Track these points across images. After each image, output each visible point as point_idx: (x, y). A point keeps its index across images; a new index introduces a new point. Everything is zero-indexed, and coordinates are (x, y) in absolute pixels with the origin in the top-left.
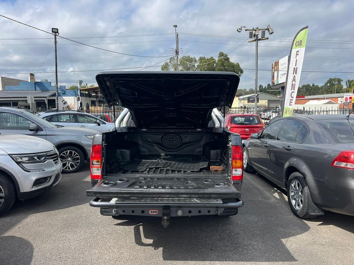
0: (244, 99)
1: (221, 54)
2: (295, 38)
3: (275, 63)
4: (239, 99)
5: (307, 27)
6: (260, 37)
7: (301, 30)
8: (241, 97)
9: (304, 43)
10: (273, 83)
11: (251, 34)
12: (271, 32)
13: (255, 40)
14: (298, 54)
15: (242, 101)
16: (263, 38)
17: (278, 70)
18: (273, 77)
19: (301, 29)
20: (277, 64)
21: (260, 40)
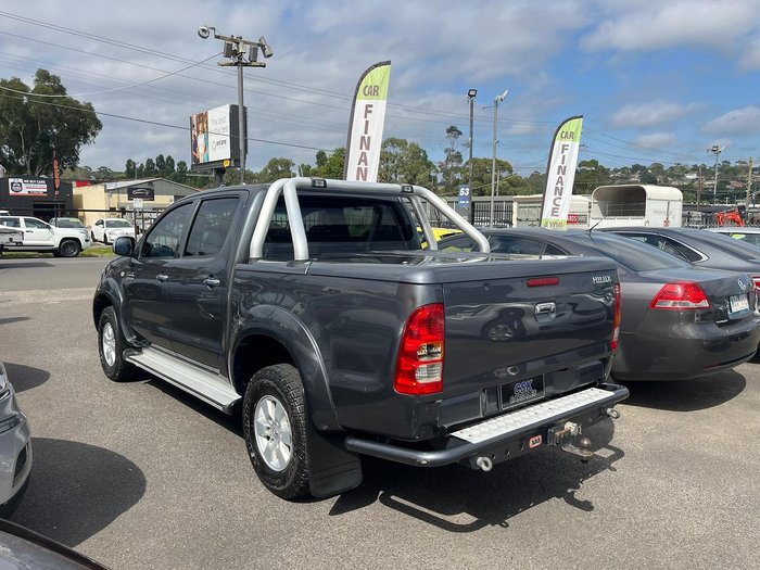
0: (118, 191)
1: (43, 76)
2: (362, 79)
3: (199, 116)
4: (107, 191)
5: (388, 63)
6: (246, 58)
7: (376, 66)
8: (111, 186)
9: (384, 91)
10: (195, 159)
11: (229, 47)
12: (267, 53)
13: (236, 64)
14: (370, 112)
15: (115, 196)
16: (252, 63)
17: (205, 131)
18: (195, 146)
19: (375, 63)
20: (202, 118)
21: (246, 65)
